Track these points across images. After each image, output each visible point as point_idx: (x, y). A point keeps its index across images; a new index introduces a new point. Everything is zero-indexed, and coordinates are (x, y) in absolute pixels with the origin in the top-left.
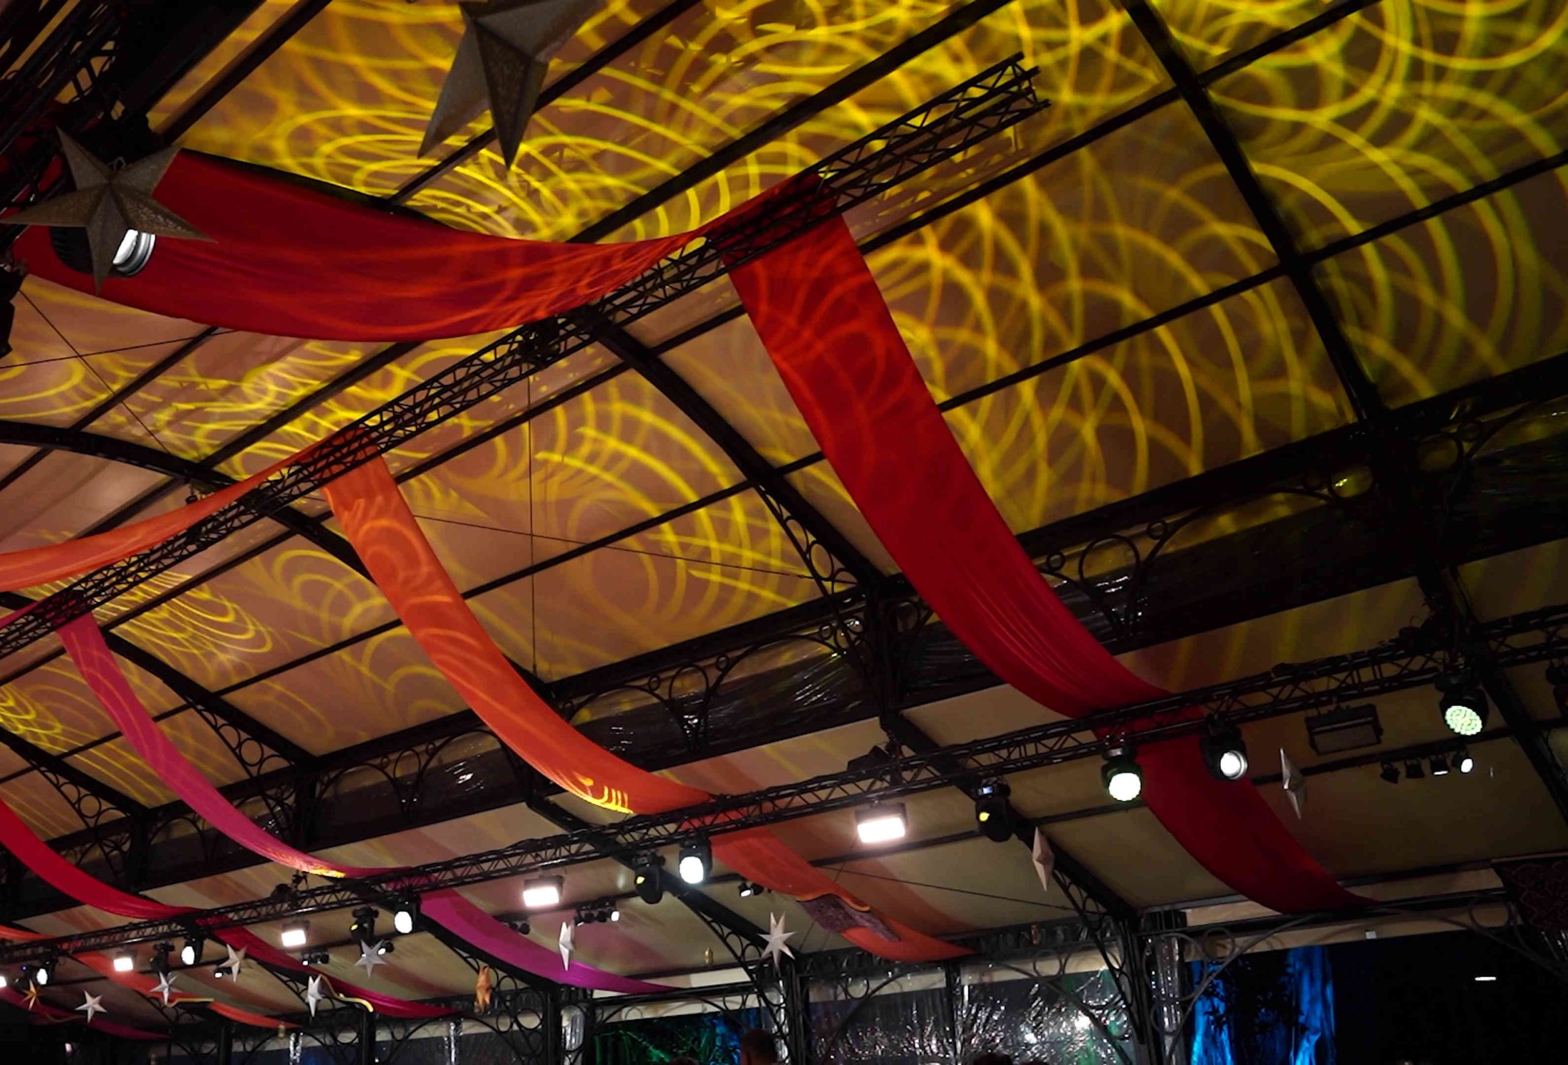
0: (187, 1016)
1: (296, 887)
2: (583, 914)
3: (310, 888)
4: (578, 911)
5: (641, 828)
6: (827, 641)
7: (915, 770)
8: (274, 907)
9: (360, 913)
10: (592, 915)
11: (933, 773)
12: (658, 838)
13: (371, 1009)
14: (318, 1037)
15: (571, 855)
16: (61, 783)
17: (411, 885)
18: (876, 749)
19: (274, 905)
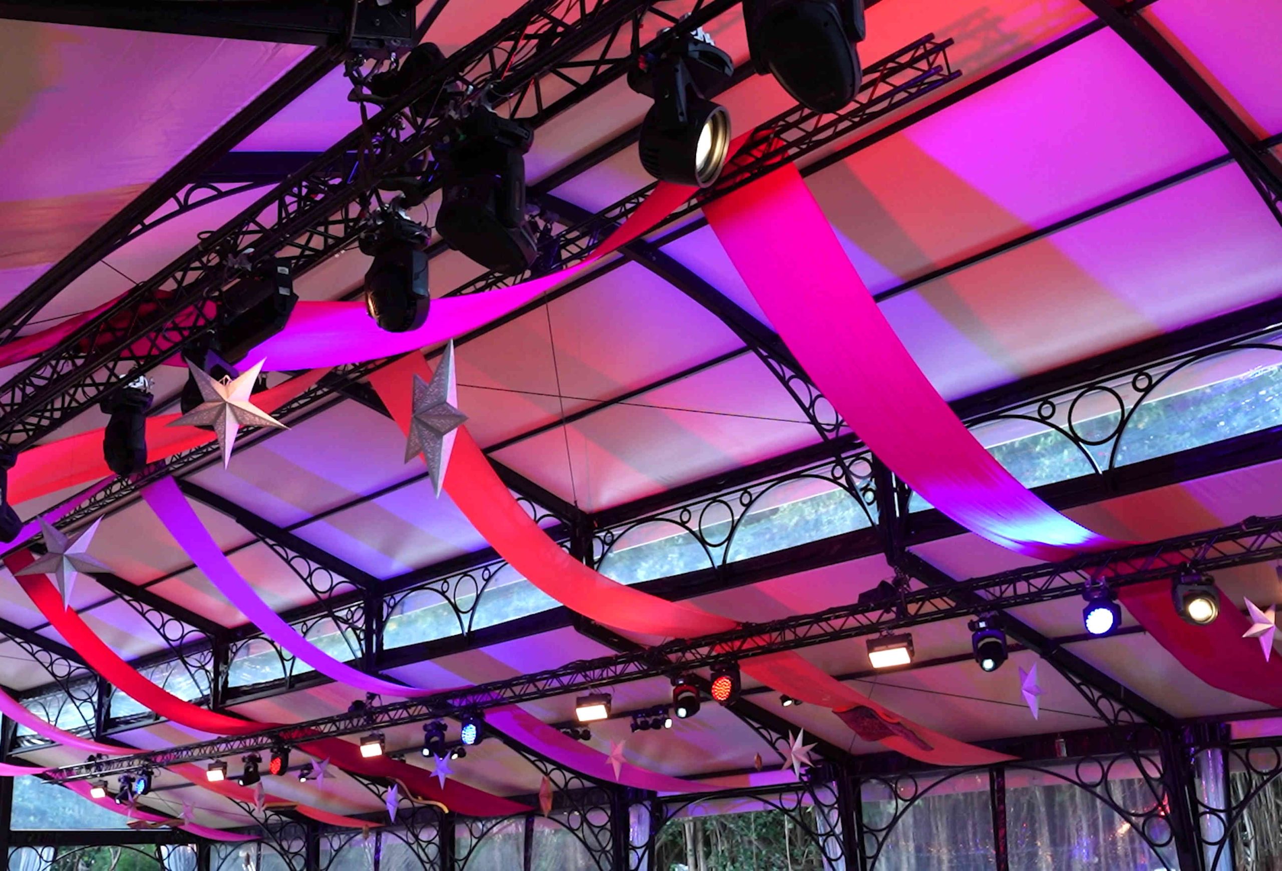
0: (276, 817)
1: (371, 703)
2: (639, 721)
3: (384, 704)
4: (635, 719)
5: (676, 651)
6: (839, 481)
7: (920, 603)
8: (351, 722)
9: (430, 728)
10: (647, 722)
11: (948, 604)
12: (693, 661)
13: (446, 811)
14: (399, 834)
15: (617, 676)
16: (145, 610)
17: (475, 701)
18: (883, 584)
19: (351, 719)
